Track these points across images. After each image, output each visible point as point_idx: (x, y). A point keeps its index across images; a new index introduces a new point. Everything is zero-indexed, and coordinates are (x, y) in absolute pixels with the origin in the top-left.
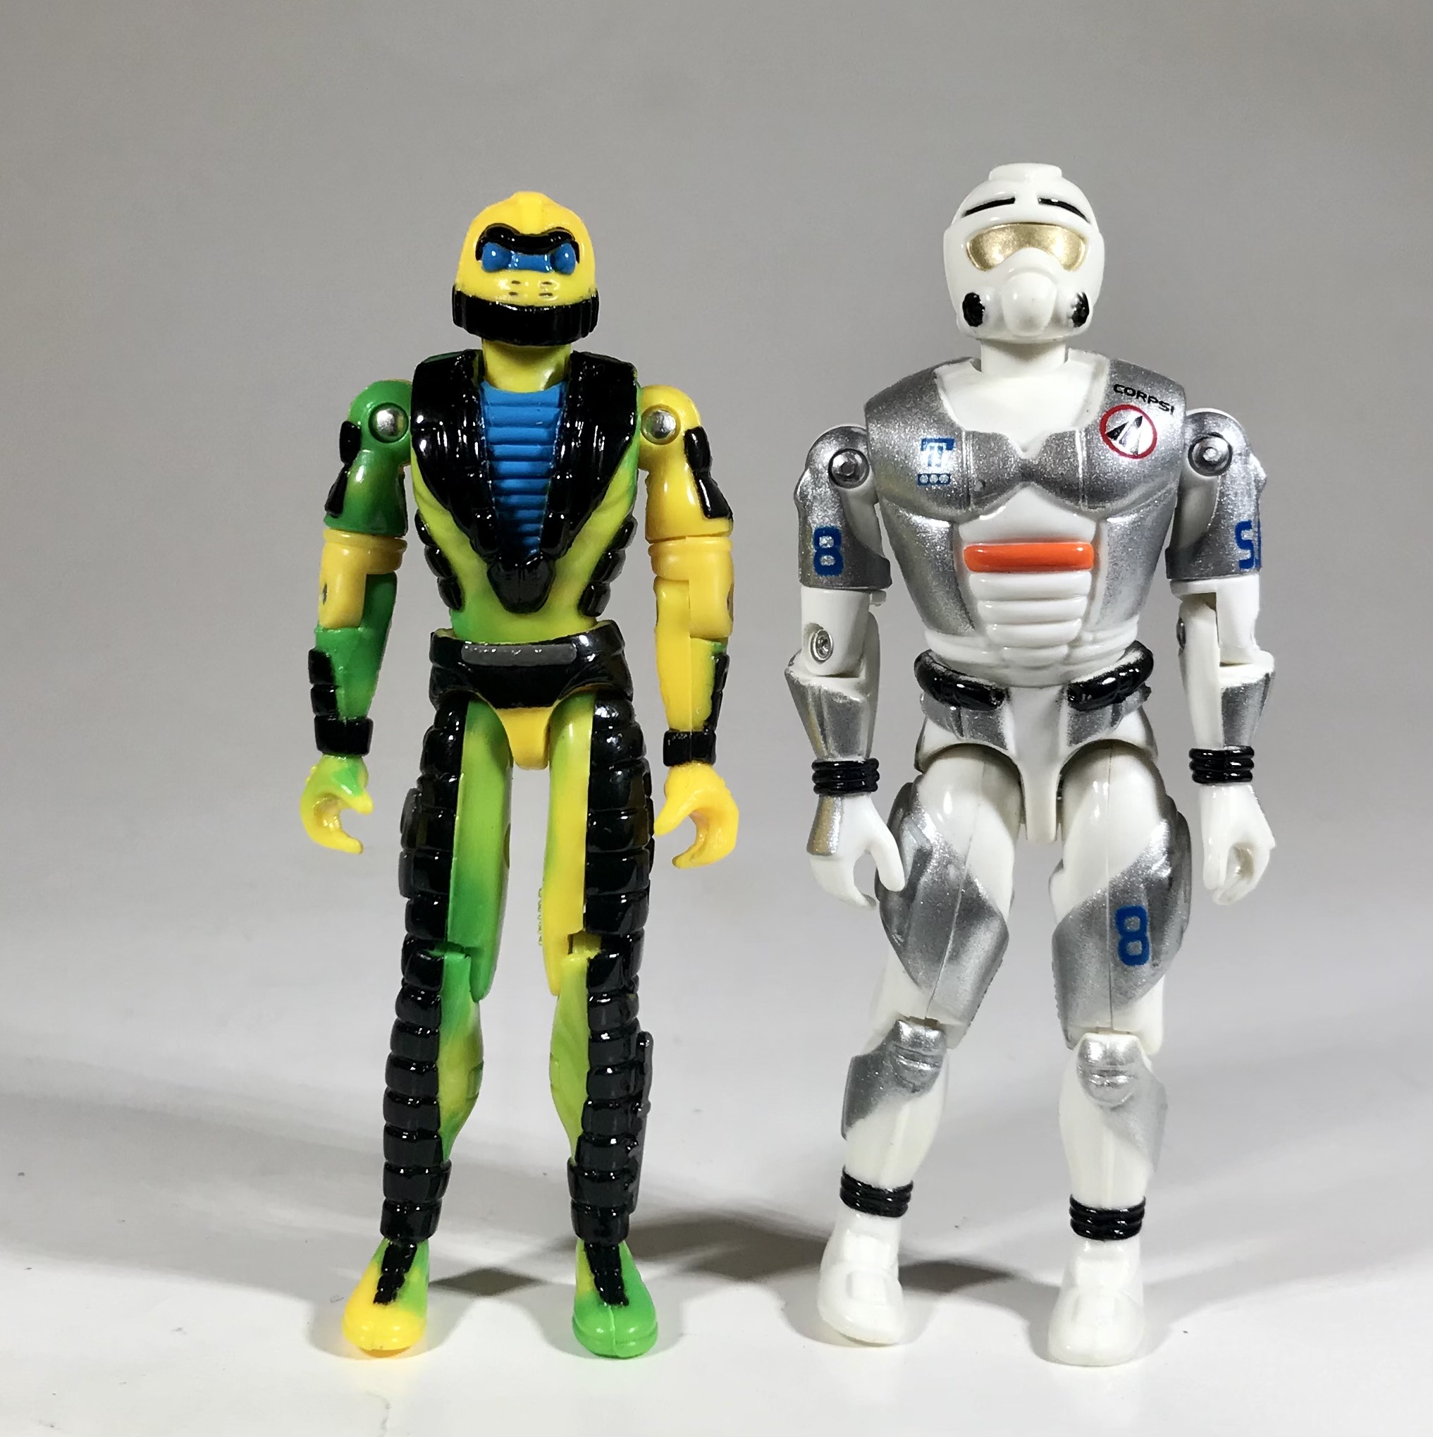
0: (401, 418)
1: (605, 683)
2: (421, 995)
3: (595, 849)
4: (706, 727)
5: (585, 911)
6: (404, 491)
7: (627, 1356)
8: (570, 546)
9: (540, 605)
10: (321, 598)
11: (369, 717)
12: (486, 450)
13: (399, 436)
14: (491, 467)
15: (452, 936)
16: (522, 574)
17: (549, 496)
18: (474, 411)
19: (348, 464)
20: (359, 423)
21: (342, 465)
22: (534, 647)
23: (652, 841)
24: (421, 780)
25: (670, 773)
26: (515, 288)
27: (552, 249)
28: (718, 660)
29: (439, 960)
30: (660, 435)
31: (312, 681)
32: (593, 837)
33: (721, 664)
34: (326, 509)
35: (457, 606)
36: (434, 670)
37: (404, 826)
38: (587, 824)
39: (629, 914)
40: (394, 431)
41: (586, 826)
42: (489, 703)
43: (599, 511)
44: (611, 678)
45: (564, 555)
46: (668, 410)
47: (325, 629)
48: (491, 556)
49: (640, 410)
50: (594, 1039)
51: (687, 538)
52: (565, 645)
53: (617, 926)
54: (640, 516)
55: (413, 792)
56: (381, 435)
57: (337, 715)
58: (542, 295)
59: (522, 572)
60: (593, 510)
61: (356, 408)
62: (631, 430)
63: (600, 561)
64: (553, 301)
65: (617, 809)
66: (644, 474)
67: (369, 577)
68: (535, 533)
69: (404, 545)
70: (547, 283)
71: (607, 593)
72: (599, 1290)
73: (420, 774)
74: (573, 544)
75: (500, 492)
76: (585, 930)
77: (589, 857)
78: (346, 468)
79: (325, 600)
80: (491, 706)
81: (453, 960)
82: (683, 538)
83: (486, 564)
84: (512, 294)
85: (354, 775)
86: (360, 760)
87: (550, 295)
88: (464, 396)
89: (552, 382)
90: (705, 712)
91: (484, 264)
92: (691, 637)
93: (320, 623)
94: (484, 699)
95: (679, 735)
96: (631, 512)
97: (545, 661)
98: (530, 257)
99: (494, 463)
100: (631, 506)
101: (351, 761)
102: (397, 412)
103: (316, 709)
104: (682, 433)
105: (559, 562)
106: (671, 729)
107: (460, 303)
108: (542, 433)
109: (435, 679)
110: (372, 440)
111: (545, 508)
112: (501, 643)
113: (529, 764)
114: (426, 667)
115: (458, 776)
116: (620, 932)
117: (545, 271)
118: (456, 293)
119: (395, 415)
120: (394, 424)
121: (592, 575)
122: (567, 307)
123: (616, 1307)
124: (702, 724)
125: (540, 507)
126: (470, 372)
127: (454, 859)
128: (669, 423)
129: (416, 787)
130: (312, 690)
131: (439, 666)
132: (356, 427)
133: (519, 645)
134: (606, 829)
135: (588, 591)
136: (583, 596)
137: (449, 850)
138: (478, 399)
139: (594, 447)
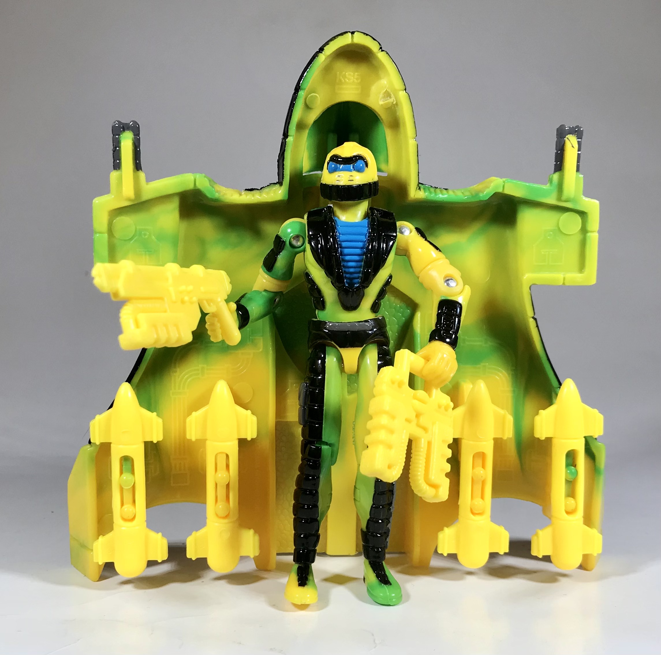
1: (381, 339)
2: (311, 462)
7: (393, 605)
9: (358, 307)
12: (339, 244)
14: (341, 251)
15: (324, 439)
16: (352, 294)
17: (364, 263)
18: (334, 229)
22: (356, 323)
26: (339, 179)
29: (320, 448)
35: (323, 309)
43: (383, 269)
44: (383, 337)
45: (368, 287)
48: (340, 287)
52: (367, 323)
56: (294, 245)
58: (350, 181)
60: (381, 268)
62: (394, 237)
63: (380, 290)
64: (354, 183)
68: (358, 278)
70: (351, 176)
72: (378, 579)
74: (372, 282)
75: (345, 261)
80: (338, 347)
81: (324, 447)
83: (338, 291)
84: (338, 181)
87: (353, 181)
88: (330, 223)
89: (364, 217)
94: (335, 344)
96: (392, 273)
97: (360, 329)
99: (342, 249)
100: (392, 270)
105: (366, 290)
111: (362, 268)
112: (342, 322)
115: (325, 376)
117: (351, 171)
121: (377, 296)
122: (360, 185)
123: (387, 585)
125: (360, 267)
126: (331, 214)
127: (324, 408)
131: (315, 332)
133: (350, 322)
135: (375, 302)
136: (373, 304)
137: (323, 405)
138: (334, 224)
139: (382, 243)
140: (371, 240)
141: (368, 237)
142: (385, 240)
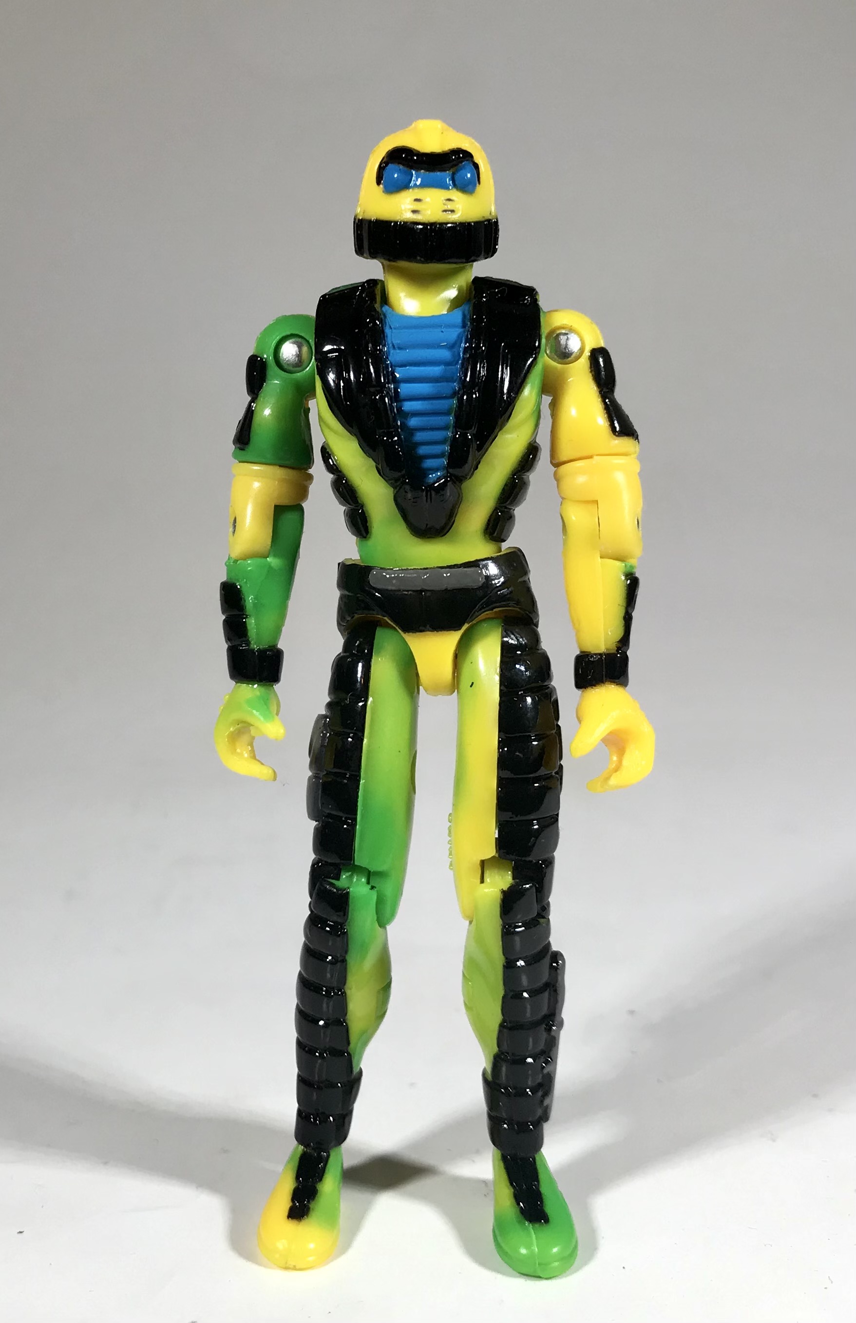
0: (305, 349)
1: (513, 608)
2: (329, 926)
3: (507, 774)
4: (618, 649)
5: (497, 836)
6: (310, 424)
7: (549, 1277)
8: (477, 468)
9: (447, 530)
10: (231, 529)
11: (279, 646)
12: (390, 374)
13: (304, 366)
14: (396, 389)
15: (361, 858)
16: (429, 497)
17: (455, 416)
18: (378, 336)
19: (255, 396)
20: (265, 356)
21: (250, 398)
22: (443, 570)
23: (561, 767)
24: (329, 705)
25: (582, 697)
26: (416, 206)
27: (452, 167)
28: (629, 582)
29: (344, 892)
30: (564, 355)
31: (223, 613)
32: (503, 762)
33: (632, 585)
34: (234, 444)
35: (365, 534)
36: (342, 598)
37: (312, 751)
38: (499, 749)
39: (542, 840)
40: (299, 364)
41: (497, 751)
42: (397, 628)
43: (505, 432)
44: (518, 603)
45: (470, 478)
46: (571, 330)
47: (236, 561)
48: (396, 480)
49: (544, 331)
50: (509, 966)
51: (595, 457)
52: (472, 569)
53: (528, 850)
54: (543, 442)
55: (321, 717)
56: (286, 367)
57: (248, 643)
58: (445, 211)
59: (429, 493)
60: (500, 430)
61: (261, 341)
62: (534, 351)
63: (506, 485)
64: (456, 217)
65: (528, 734)
66: (547, 399)
67: (276, 507)
68: (441, 455)
69: (310, 477)
70: (449, 200)
71: (513, 518)
72: (519, 1205)
73: (328, 700)
74: (479, 466)
75: (405, 415)
76: (497, 856)
77: (501, 782)
78: (253, 401)
79: (234, 532)
80: (400, 631)
82: (591, 457)
83: (392, 489)
84: (414, 212)
85: (266, 702)
86: (272, 688)
87: (452, 211)
88: (368, 321)
89: (455, 303)
90: (619, 633)
91: (385, 187)
92: (601, 557)
93: (231, 556)
94: (392, 624)
95: (592, 657)
96: (535, 438)
97: (453, 584)
98: (432, 174)
99: (397, 385)
100: (534, 431)
101: (263, 689)
102: (301, 343)
103: (228, 639)
104: (587, 353)
105: (466, 485)
106: (581, 652)
107: (361, 231)
108: (445, 354)
109: (343, 607)
110: (276, 369)
111: (451, 429)
112: (409, 568)
113: (436, 690)
114: (333, 595)
115: (366, 701)
116: (532, 858)
117: (448, 189)
118: (357, 221)
119: (300, 347)
120: (299, 355)
121: (499, 499)
122: (469, 223)
123: (537, 1225)
124: (615, 646)
125: (446, 428)
126: (373, 299)
127: (362, 782)
128: (574, 344)
129: (324, 713)
130: (224, 621)
131: (347, 593)
132: (262, 359)
133: (427, 569)
134: (517, 754)
135: (494, 514)
136: (489, 520)
137: (357, 773)
138: (381, 322)
139: (500, 366)
140: (472, 358)
141: (464, 353)
142: (509, 356)
